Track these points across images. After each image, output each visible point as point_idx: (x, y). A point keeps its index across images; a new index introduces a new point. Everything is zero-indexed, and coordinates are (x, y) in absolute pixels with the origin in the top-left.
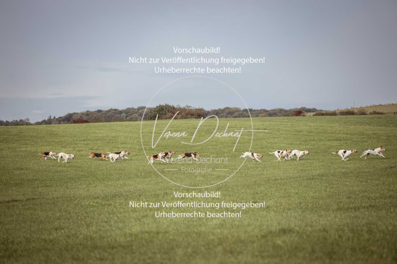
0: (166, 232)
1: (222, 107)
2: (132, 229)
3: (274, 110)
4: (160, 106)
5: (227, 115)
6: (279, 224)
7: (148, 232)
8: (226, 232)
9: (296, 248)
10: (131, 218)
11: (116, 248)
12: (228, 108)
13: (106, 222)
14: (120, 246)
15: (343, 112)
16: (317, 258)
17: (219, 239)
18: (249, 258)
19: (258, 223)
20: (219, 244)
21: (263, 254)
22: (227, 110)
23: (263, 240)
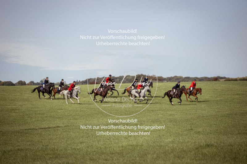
0: (142, 145)
1: (173, 76)
2: (123, 143)
3: (202, 78)
4: (138, 75)
5: (176, 80)
6: (205, 141)
7: (132, 145)
8: (175, 145)
9: (215, 155)
10: (122, 137)
11: (114, 154)
12: (176, 76)
13: (108, 139)
14: (116, 152)
15: (241, 79)
16: (227, 161)
17: (172, 149)
18: (188, 160)
19: (193, 141)
20: (172, 152)
21: (197, 158)
22: (175, 78)
23: (196, 151)
